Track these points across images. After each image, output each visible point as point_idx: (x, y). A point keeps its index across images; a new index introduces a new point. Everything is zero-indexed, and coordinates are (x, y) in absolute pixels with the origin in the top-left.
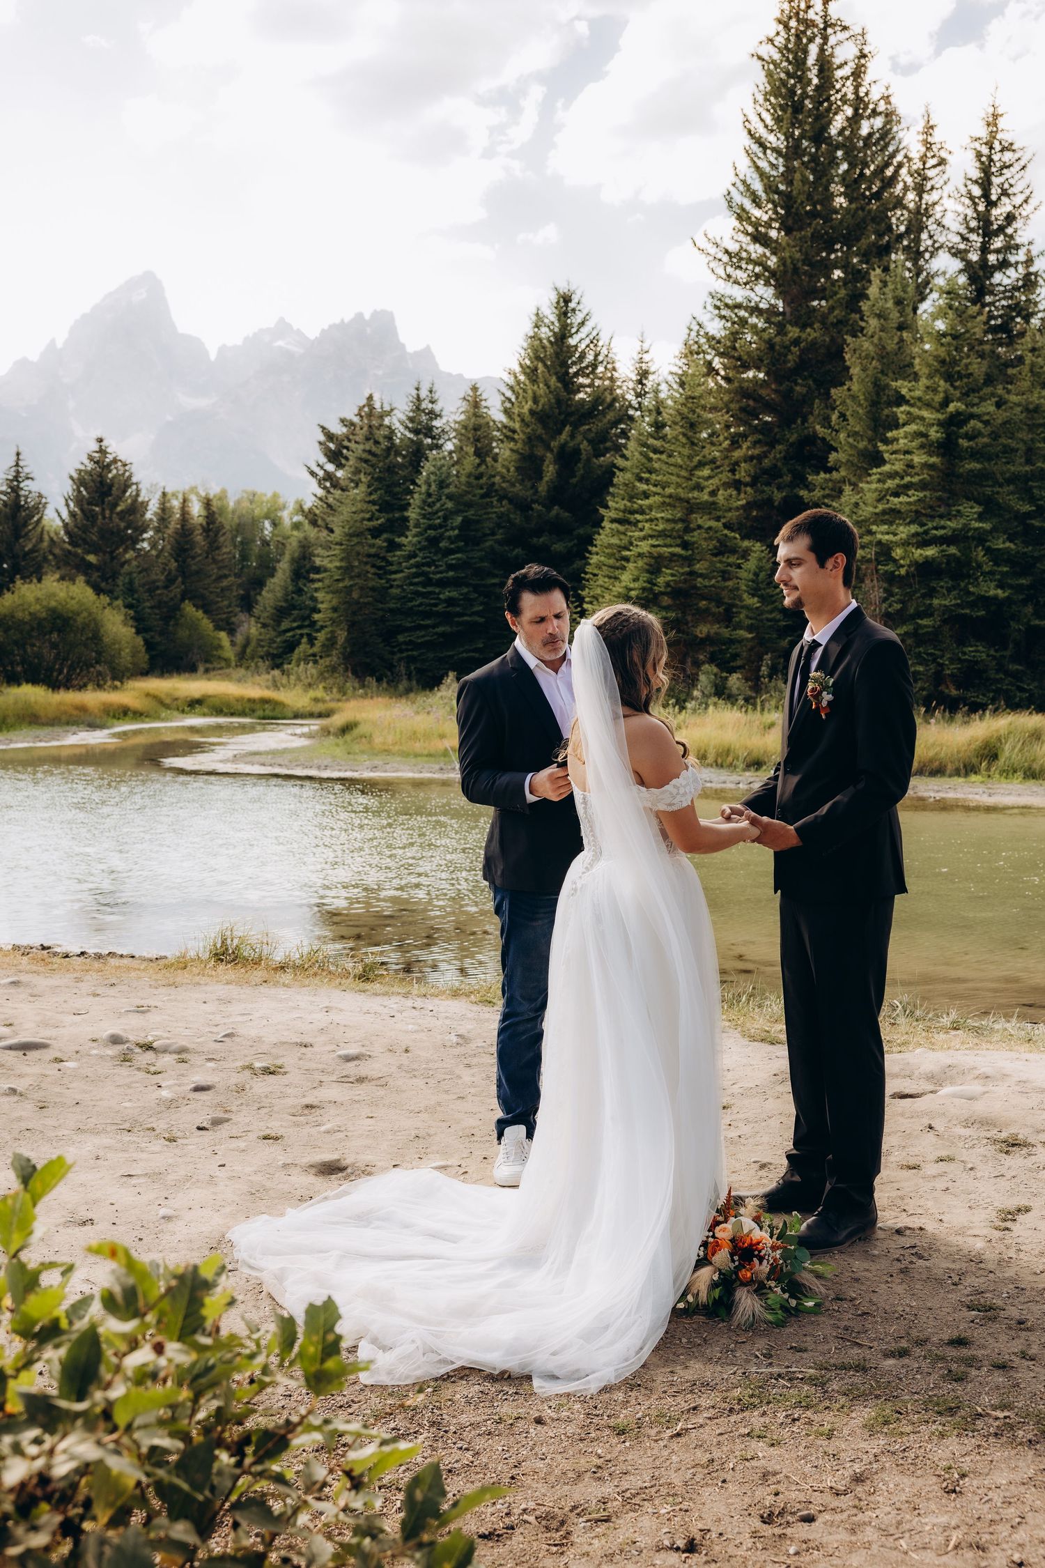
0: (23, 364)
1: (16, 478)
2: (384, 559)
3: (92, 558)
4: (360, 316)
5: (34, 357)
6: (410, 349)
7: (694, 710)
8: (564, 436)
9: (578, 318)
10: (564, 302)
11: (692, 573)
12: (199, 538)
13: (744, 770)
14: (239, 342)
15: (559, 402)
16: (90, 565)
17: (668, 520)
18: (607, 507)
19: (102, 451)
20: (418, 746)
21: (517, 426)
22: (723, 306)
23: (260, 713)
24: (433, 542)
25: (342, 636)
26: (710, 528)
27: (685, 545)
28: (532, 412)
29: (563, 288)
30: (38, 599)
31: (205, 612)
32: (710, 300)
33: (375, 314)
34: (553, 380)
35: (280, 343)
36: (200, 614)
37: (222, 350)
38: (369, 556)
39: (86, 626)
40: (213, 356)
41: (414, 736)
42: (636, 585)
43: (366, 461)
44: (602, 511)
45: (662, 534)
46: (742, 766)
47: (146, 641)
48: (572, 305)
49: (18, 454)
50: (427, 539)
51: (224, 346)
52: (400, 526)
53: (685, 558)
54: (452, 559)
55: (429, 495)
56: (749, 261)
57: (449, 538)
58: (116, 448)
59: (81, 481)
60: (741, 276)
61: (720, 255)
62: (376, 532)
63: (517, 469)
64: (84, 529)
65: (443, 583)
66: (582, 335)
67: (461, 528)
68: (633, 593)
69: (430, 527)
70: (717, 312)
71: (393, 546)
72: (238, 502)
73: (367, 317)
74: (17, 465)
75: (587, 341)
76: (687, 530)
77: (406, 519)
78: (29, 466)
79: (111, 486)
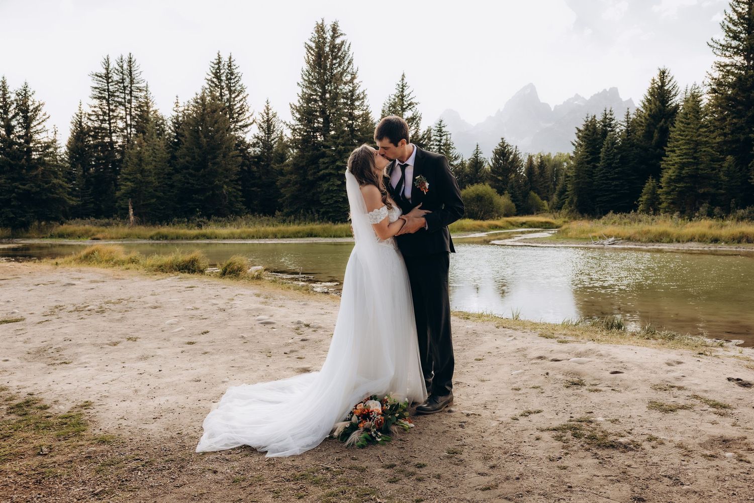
0: (489, 118)
1: (477, 153)
2: (592, 171)
3: (500, 178)
4: (605, 90)
5: (493, 115)
6: (624, 100)
7: (695, 221)
8: (662, 123)
9: (669, 78)
10: (663, 74)
11: (697, 169)
12: (536, 169)
13: (710, 243)
14: (562, 103)
15: (660, 110)
16: (499, 180)
17: (687, 149)
18: (667, 147)
19: (503, 143)
20: (583, 236)
21: (643, 121)
22: (721, 66)
23: (545, 227)
24: (609, 165)
25: (575, 199)
26: (705, 151)
27: (695, 158)
28: (649, 115)
29: (662, 69)
30: (473, 191)
31: (538, 194)
32: (714, 65)
33: (611, 89)
34: (658, 103)
35: (576, 102)
36: (536, 195)
37: (556, 107)
38: (586, 171)
39: (488, 199)
41: (583, 232)
42: (674, 174)
43: (585, 138)
44: (665, 148)
45: (685, 154)
46: (709, 241)
47: (516, 205)
48: (665, 75)
49: (478, 146)
50: (607, 164)
51: (557, 105)
52: (597, 160)
53: (694, 163)
54: (616, 170)
55: (608, 148)
56: (731, 47)
57: (616, 163)
58: (508, 141)
59: (496, 153)
60: (728, 54)
61: (719, 47)
62: (588, 162)
63: (643, 136)
64: (497, 168)
65: (613, 179)
66: (669, 85)
67: (620, 159)
68: (673, 177)
69: (608, 159)
70: (718, 69)
71: (595, 167)
72: (555, 157)
73: (608, 90)
74: (477, 149)
75: (672, 87)
76: (695, 152)
77: (600, 157)
78: (481, 149)
79: (506, 153)
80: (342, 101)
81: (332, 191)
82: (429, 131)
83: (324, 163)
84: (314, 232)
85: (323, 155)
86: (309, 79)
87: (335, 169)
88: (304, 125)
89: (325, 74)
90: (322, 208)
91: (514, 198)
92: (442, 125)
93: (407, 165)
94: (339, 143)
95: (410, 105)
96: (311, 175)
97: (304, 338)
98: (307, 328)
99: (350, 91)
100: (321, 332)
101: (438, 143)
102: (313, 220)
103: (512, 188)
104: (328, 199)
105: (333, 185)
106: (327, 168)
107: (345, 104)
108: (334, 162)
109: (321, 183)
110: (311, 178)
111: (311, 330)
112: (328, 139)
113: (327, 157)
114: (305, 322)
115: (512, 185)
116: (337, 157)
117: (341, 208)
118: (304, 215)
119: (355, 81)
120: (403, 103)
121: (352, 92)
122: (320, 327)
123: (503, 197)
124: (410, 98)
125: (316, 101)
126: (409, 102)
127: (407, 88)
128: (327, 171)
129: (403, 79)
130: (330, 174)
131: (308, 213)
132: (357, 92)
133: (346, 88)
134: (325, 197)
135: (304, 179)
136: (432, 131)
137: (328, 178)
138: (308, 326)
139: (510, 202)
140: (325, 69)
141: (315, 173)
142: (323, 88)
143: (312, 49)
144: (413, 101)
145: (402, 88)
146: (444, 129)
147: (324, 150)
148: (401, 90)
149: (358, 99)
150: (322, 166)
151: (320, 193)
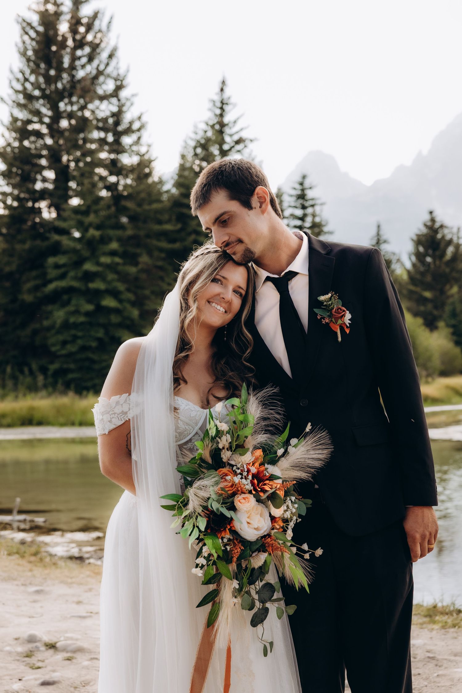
0: (401, 169)
1: (378, 242)
3: (428, 294)
5: (408, 164)
16: (427, 298)
19: (433, 220)
49: (379, 227)
58: (442, 217)
59: (419, 241)
64: (423, 274)
74: (378, 234)
78: (386, 234)
79: (439, 243)
80: (96, 135)
81: (75, 326)
83: (57, 266)
84: (37, 416)
85: (56, 249)
86: (25, 89)
87: (81, 279)
88: (14, 186)
89: (58, 77)
90: (52, 362)
91: (458, 337)
92: (307, 184)
93: (293, 274)
94: (90, 225)
95: (238, 142)
96: (30, 291)
97: (47, 678)
98: (51, 651)
99: (113, 115)
100: (83, 660)
101: (299, 223)
102: (33, 389)
103: (454, 314)
104: (64, 343)
105: (77, 312)
106: (63, 277)
107: (102, 142)
108: (79, 263)
109: (49, 308)
110: (28, 298)
111: (60, 656)
112: (66, 214)
113: (65, 253)
114: (47, 638)
115: (454, 309)
116: (86, 253)
117: (93, 361)
118: (14, 378)
119: (123, 94)
120: (223, 139)
121: (117, 116)
122: (80, 650)
123: (435, 334)
124: (237, 128)
125: (38, 134)
126: (236, 138)
127: (231, 107)
128: (63, 284)
129: (222, 90)
130: (70, 290)
131: (22, 372)
132: (127, 117)
133: (105, 109)
134: (61, 338)
135: (14, 300)
137: (65, 297)
138: (52, 646)
139: (451, 345)
140: (60, 69)
141: (37, 288)
142: (54, 107)
143: (32, 28)
144: (244, 135)
145: (222, 108)
146: (310, 194)
147: (57, 237)
148: (217, 111)
149: (128, 131)
150: (52, 273)
151: (48, 329)
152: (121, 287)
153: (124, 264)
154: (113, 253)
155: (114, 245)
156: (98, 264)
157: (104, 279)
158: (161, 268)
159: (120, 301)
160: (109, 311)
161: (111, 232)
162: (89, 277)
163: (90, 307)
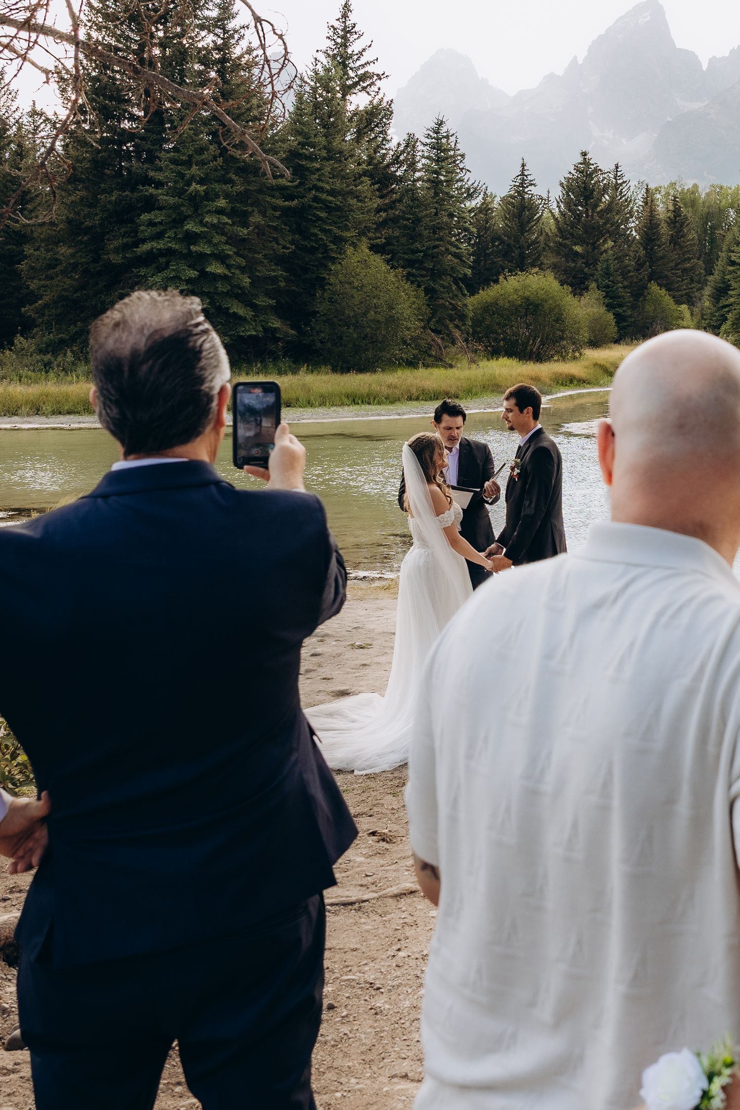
0: (551, 78)
1: (522, 184)
3: (578, 249)
5: (560, 72)
12: (664, 229)
14: (727, 54)
16: (577, 253)
19: (586, 163)
30: (516, 290)
31: (668, 290)
36: (663, 292)
37: (712, 61)
39: (551, 310)
40: (705, 67)
47: (617, 315)
49: (523, 165)
51: (714, 57)
59: (569, 186)
64: (573, 225)
72: (708, 194)
74: (522, 174)
78: (533, 173)
79: (594, 190)
80: (197, 67)
82: (411, 143)
83: (151, 224)
85: (150, 204)
87: (181, 240)
91: (612, 302)
92: (443, 131)
94: (193, 178)
95: (362, 78)
99: (217, 48)
103: (607, 274)
106: (159, 236)
108: (179, 221)
109: (143, 271)
113: (160, 209)
115: (607, 268)
116: (187, 210)
119: (231, 25)
120: (346, 73)
121: (224, 49)
123: (585, 300)
124: (362, 61)
126: (361, 72)
127: (355, 36)
128: (160, 245)
129: (345, 16)
130: (169, 253)
132: (236, 50)
133: (207, 40)
136: (420, 147)
137: (162, 260)
139: (603, 309)
141: (126, 247)
144: (370, 69)
145: (344, 37)
146: (447, 143)
147: (152, 190)
148: (339, 40)
149: (238, 67)
152: (229, 250)
153: (234, 224)
154: (220, 212)
155: (222, 203)
156: (202, 223)
157: (209, 242)
158: (275, 228)
159: (228, 267)
160: (215, 277)
161: (217, 187)
162: (191, 238)
163: (193, 274)
